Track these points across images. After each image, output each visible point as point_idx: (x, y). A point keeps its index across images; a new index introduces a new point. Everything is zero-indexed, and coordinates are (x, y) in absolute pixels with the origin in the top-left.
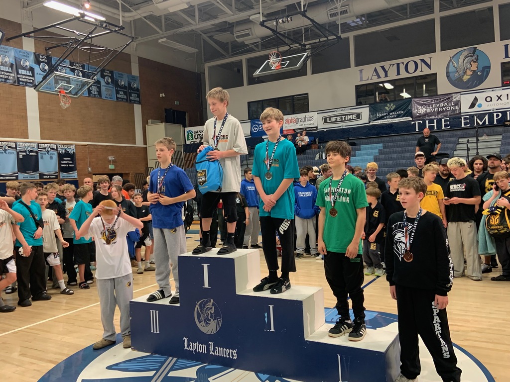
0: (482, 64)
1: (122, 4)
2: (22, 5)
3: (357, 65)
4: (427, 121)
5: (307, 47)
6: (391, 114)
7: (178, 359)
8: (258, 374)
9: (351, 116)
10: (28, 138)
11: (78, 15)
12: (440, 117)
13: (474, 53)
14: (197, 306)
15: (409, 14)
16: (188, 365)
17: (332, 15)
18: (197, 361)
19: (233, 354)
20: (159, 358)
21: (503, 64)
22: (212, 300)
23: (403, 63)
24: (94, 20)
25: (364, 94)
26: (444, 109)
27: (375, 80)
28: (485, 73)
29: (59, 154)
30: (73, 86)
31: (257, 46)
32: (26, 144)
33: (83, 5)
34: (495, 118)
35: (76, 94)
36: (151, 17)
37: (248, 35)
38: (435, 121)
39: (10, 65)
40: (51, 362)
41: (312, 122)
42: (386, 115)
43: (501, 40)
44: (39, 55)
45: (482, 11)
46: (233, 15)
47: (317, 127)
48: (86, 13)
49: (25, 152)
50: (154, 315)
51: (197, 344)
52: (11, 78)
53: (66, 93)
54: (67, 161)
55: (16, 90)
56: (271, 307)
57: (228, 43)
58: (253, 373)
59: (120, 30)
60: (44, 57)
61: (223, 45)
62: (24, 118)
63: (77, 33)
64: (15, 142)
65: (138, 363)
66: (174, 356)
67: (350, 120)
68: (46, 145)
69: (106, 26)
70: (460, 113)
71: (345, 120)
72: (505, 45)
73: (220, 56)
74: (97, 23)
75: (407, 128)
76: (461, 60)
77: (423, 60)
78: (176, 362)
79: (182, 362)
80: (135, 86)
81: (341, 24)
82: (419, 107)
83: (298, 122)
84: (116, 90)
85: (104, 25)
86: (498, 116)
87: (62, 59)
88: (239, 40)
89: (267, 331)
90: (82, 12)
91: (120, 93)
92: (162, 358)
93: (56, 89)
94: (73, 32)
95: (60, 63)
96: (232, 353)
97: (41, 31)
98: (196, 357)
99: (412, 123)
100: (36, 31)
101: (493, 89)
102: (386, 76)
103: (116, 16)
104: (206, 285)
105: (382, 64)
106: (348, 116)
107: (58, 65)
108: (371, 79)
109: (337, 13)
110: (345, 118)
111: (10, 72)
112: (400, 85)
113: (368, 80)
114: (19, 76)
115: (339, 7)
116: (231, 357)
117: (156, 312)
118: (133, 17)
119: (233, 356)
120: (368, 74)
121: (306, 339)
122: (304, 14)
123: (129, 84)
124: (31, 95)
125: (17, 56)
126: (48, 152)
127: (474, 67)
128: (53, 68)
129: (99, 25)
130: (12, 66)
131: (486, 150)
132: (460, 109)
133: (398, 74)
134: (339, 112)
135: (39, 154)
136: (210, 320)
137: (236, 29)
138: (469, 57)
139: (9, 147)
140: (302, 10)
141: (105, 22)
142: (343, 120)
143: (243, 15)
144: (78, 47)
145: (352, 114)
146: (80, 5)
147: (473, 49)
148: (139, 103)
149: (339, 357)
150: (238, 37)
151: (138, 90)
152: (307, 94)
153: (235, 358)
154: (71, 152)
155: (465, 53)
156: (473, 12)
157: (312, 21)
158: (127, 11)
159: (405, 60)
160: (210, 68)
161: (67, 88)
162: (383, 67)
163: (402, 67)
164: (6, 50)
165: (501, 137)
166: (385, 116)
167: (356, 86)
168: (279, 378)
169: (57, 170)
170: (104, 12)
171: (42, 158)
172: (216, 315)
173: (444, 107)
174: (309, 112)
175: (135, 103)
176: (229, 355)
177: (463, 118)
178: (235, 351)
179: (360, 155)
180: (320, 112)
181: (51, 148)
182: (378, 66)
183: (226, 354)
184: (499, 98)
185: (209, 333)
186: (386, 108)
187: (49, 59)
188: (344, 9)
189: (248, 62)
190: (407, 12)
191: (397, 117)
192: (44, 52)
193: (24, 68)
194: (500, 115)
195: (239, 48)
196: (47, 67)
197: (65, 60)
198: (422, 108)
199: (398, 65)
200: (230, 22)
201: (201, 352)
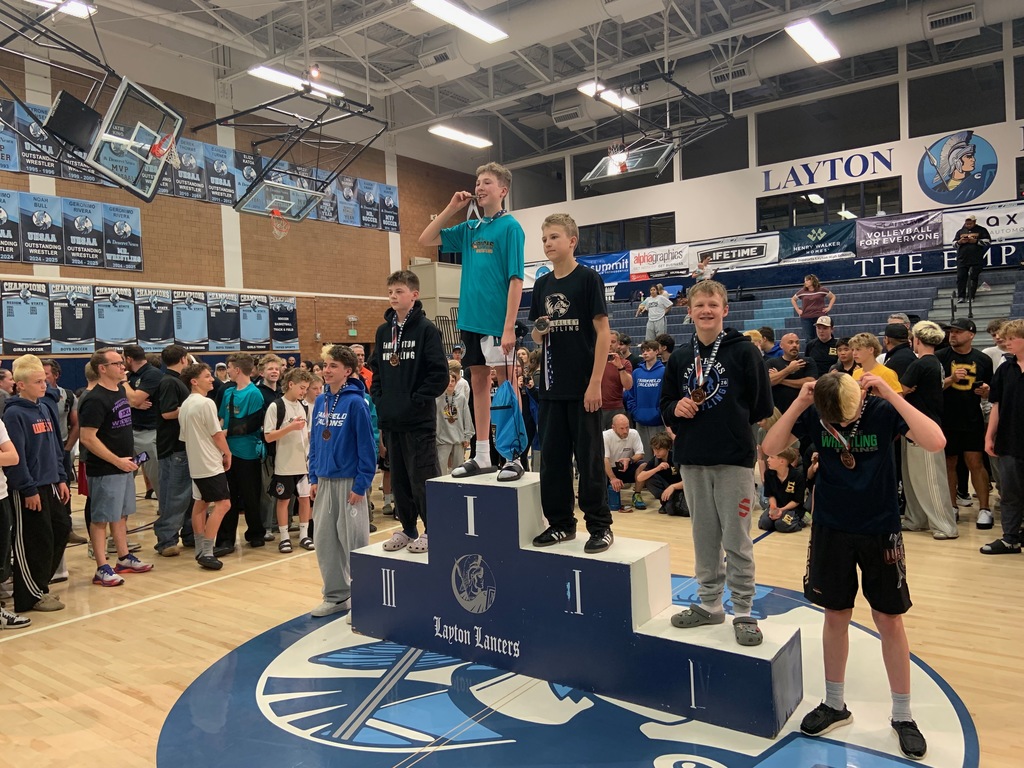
0: (982, 159)
1: (370, 68)
2: (216, 74)
3: (761, 163)
4: (882, 260)
5: (675, 134)
6: (818, 246)
7: (425, 651)
8: (555, 685)
9: (748, 250)
10: (224, 286)
11: (301, 89)
12: (905, 251)
13: (967, 141)
14: (456, 566)
15: (853, 73)
16: (440, 662)
17: (717, 80)
18: (455, 657)
19: (514, 648)
20: (394, 648)
21: (1019, 161)
22: (480, 557)
23: (841, 159)
24: (325, 97)
25: (772, 212)
26: (913, 238)
27: (792, 188)
28: (987, 177)
29: (271, 311)
30: (293, 204)
31: (590, 135)
32: (220, 295)
33: (308, 73)
34: (1004, 255)
35: (298, 216)
36: (418, 91)
37: (575, 115)
38: (897, 258)
39: (196, 170)
40: (225, 645)
41: (679, 260)
42: (809, 249)
43: (1018, 117)
44: (242, 154)
45: (983, 70)
46: (551, 83)
47: (687, 270)
48: (313, 85)
49: (219, 307)
50: (388, 577)
51: (456, 629)
52: (199, 190)
53: (282, 214)
54: (284, 323)
55: (204, 208)
56: (577, 572)
57: (542, 130)
58: (545, 684)
59: (366, 111)
60: (249, 157)
61: (534, 134)
62: (218, 253)
63: (300, 117)
64: (204, 292)
65: (360, 654)
66: (418, 647)
67: (745, 256)
68: (252, 297)
69: (345, 105)
70: (942, 245)
71: (737, 258)
73: (530, 152)
74: (330, 101)
75: (846, 271)
76: (945, 153)
77: (877, 154)
78: (420, 657)
79: (431, 656)
80: (391, 202)
81: (734, 94)
82: (869, 236)
83: (656, 260)
84: (361, 210)
85: (341, 104)
86: (1008, 250)
87: (275, 160)
88: (561, 125)
89: (569, 613)
90: (307, 83)
91: (368, 213)
92: (399, 649)
93: (267, 208)
94: (294, 116)
95: (273, 166)
96: (512, 647)
97: (246, 115)
98: (453, 650)
99: (856, 262)
100: (237, 115)
101: (1000, 203)
102: (811, 181)
103: (362, 90)
104: (471, 532)
105: (804, 161)
106: (743, 250)
107: (270, 169)
108: (785, 187)
109: (727, 75)
110: (737, 253)
111: (197, 182)
112: (838, 196)
113: (779, 188)
114: (211, 187)
115: (730, 66)
116: (511, 654)
117: (390, 572)
118: (389, 90)
119: (513, 651)
120: (781, 178)
121: (635, 631)
122: (668, 78)
123: (382, 200)
124: (230, 217)
125: (208, 156)
126: (254, 307)
127: (968, 167)
128: (263, 175)
129: (334, 103)
130: (200, 171)
131: (985, 309)
132: (941, 238)
133: (833, 177)
134: (727, 244)
135: (241, 311)
136: (476, 591)
137: (555, 106)
138: (958, 148)
139: (195, 299)
140: (666, 71)
141: (343, 99)
142: (734, 256)
143: (565, 84)
144: (301, 140)
145: (750, 247)
146: (304, 73)
147: (966, 135)
148: (397, 229)
149: (691, 664)
150: (559, 119)
151: (395, 209)
152: (673, 213)
153: (517, 655)
154: (290, 308)
155: (953, 142)
156: (968, 70)
157: (683, 89)
158: (379, 81)
159: (846, 154)
161: (284, 206)
162: (806, 167)
163: (840, 167)
164: (191, 147)
165: (1013, 287)
166: (807, 250)
167: (758, 200)
168: (590, 694)
169: (268, 336)
170: (332, 80)
171: (245, 317)
172: (486, 583)
173: (913, 234)
174: (675, 243)
175: (391, 230)
176: (506, 649)
177: (946, 253)
178: (516, 644)
179: (762, 316)
180: (693, 244)
181: (259, 302)
182: (797, 164)
183: (501, 649)
184: (1012, 219)
185: (475, 611)
186: (809, 236)
187: (258, 159)
188: (739, 68)
189: (575, 161)
190: (850, 72)
191: (828, 252)
192: (249, 149)
193: (217, 175)
194: (1013, 249)
195: (561, 139)
196: (253, 174)
197: (280, 161)
198: (873, 237)
199: (833, 162)
200: (547, 95)
201: (461, 642)
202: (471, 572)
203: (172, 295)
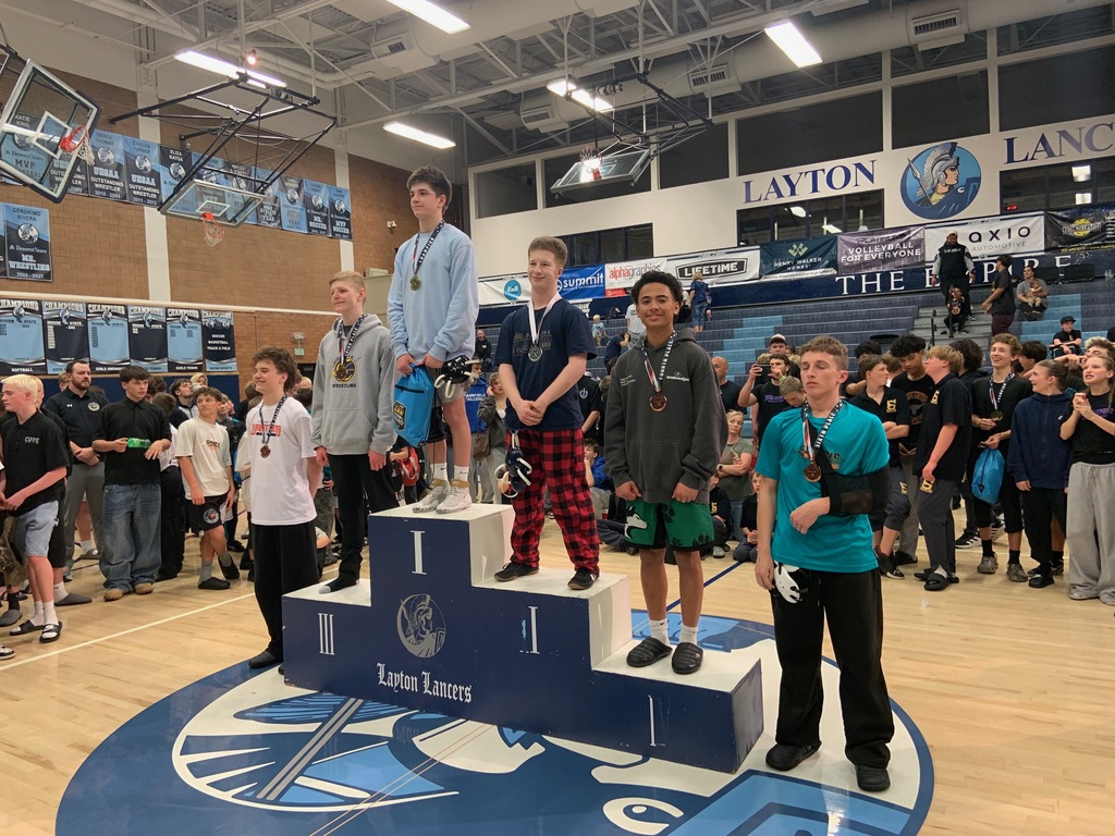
0: (966, 172)
1: (316, 57)
2: (138, 57)
3: (741, 172)
4: (864, 277)
5: (653, 139)
6: (800, 262)
7: (366, 701)
8: (504, 729)
9: (728, 265)
10: (148, 299)
11: (237, 77)
12: (887, 269)
13: (951, 153)
14: (402, 608)
15: (836, 79)
16: (381, 713)
17: (696, 82)
18: (398, 706)
19: (466, 693)
20: (330, 699)
21: (1002, 174)
22: (428, 597)
23: (823, 170)
24: (263, 87)
25: (752, 225)
26: (895, 254)
27: (773, 200)
28: (971, 190)
29: (204, 327)
30: (228, 206)
31: (563, 137)
33: (244, 59)
34: (986, 273)
35: (234, 220)
36: (371, 83)
37: (546, 116)
38: (878, 275)
39: (114, 167)
40: (139, 702)
42: (791, 265)
43: (1002, 129)
44: (168, 149)
45: (967, 78)
46: (519, 80)
48: (250, 73)
49: (143, 322)
50: (326, 622)
51: (402, 675)
52: (119, 189)
53: (216, 218)
54: (219, 341)
55: (123, 209)
56: (533, 609)
57: (511, 131)
58: (494, 728)
59: (312, 105)
60: (177, 152)
61: (503, 135)
62: (142, 261)
63: (235, 109)
64: (125, 306)
65: (293, 707)
66: (358, 697)
67: (725, 272)
68: (181, 311)
69: (287, 97)
70: (924, 262)
71: (717, 273)
72: (1008, 140)
73: (496, 154)
74: (269, 91)
75: (827, 288)
76: (928, 166)
77: (859, 166)
78: (360, 708)
79: (372, 706)
80: (343, 206)
81: (713, 98)
82: (851, 251)
83: (633, 275)
84: (308, 214)
85: (283, 96)
86: (991, 267)
87: (207, 156)
88: (530, 126)
89: (524, 652)
90: (242, 71)
91: (316, 218)
92: (338, 700)
93: (197, 211)
94: (228, 108)
95: (204, 163)
96: (463, 692)
97: (173, 105)
98: (398, 699)
99: (837, 279)
100: (162, 105)
101: (983, 218)
102: (793, 193)
103: (306, 80)
104: (419, 569)
105: (786, 171)
106: (723, 266)
107: (201, 167)
108: (766, 199)
109: (706, 78)
110: (716, 268)
111: (116, 180)
112: (821, 209)
113: (759, 199)
114: (132, 186)
115: (709, 68)
116: (461, 699)
117: (328, 617)
118: (339, 81)
119: (464, 697)
120: (763, 189)
121: (593, 669)
122: (643, 78)
123: (332, 204)
124: (154, 221)
125: (128, 151)
126: (184, 323)
127: (951, 180)
128: (193, 173)
129: (274, 94)
130: (119, 167)
132: (923, 255)
133: (815, 190)
134: (707, 258)
135: (168, 327)
136: (424, 633)
137: (525, 105)
138: (942, 160)
139: (114, 314)
140: (641, 71)
141: (284, 89)
142: (714, 272)
143: (534, 81)
144: (237, 135)
145: (730, 262)
146: (240, 59)
147: (950, 147)
148: (350, 237)
149: (651, 700)
150: (528, 120)
151: (347, 214)
152: (651, 225)
153: (469, 701)
154: (226, 324)
155: (937, 154)
156: (953, 78)
157: (660, 92)
158: (327, 71)
159: (828, 165)
160: (479, 176)
161: (219, 208)
162: (787, 178)
163: (822, 178)
164: (109, 140)
166: (789, 266)
167: (739, 212)
168: (541, 738)
169: (200, 356)
170: (283, 71)
171: (173, 334)
172: (436, 624)
173: (894, 250)
174: (652, 257)
175: (342, 238)
176: (457, 695)
178: (468, 689)
179: (742, 336)
180: (672, 257)
181: (190, 317)
182: (778, 174)
183: (451, 694)
184: (994, 235)
185: (423, 656)
186: (791, 251)
187: (187, 155)
188: (718, 70)
189: (546, 165)
190: (833, 78)
191: (809, 269)
192: (177, 144)
193: (140, 172)
195: (531, 141)
196: (182, 172)
197: (213, 158)
198: (854, 253)
199: (815, 173)
200: (515, 93)
201: (408, 689)
202: (418, 614)
203: (87, 308)
